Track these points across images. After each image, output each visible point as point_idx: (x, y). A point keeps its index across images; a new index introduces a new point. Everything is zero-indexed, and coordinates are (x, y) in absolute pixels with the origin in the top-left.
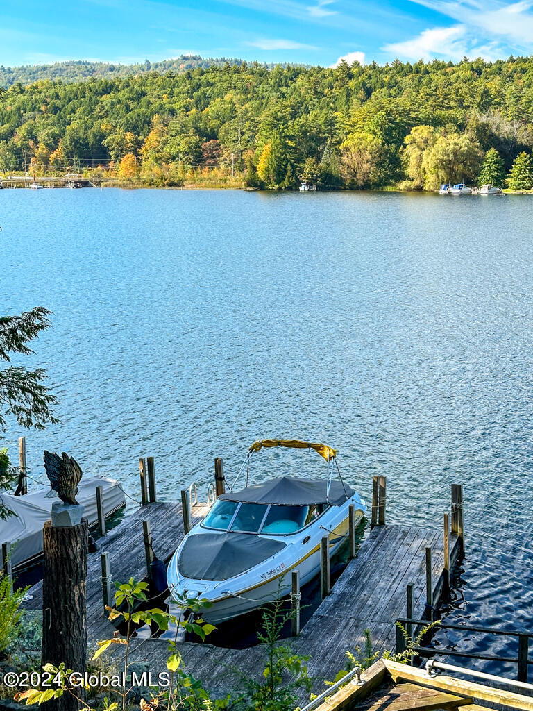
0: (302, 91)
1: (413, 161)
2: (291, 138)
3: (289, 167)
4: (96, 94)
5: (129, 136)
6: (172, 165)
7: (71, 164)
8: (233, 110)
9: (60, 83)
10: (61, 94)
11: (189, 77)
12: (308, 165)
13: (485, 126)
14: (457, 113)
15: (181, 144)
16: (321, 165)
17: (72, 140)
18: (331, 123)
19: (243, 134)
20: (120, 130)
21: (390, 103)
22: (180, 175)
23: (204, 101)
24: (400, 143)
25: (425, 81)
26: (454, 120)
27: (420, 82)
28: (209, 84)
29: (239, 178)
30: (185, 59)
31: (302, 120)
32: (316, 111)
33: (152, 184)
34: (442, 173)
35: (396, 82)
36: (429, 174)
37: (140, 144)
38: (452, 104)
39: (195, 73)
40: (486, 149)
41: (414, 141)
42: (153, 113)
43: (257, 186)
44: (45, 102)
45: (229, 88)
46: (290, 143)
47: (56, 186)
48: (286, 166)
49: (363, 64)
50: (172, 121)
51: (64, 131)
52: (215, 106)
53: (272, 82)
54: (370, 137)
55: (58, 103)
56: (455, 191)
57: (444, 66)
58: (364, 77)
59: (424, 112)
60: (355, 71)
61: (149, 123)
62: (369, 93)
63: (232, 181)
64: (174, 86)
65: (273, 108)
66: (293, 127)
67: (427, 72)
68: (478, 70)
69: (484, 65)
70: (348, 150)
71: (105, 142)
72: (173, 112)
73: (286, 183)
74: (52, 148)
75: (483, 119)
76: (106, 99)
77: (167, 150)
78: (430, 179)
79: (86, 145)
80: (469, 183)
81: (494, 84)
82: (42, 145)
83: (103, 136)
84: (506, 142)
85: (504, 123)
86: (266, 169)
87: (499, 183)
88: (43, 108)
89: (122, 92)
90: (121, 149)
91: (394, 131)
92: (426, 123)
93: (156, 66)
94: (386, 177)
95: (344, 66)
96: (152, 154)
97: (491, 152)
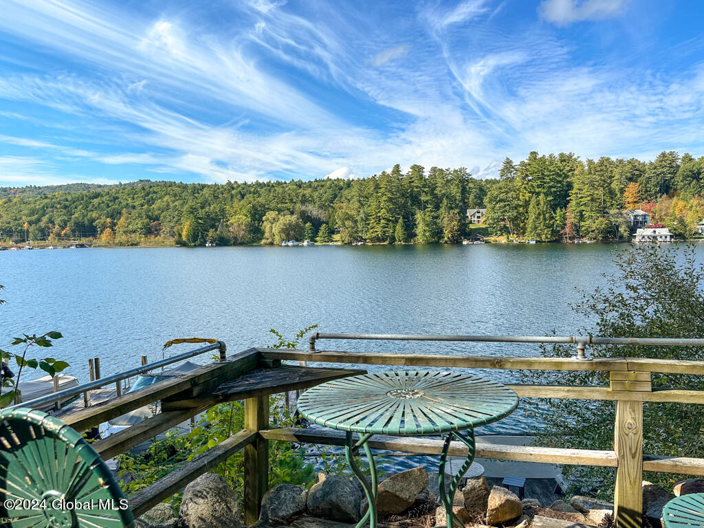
0: (207, 196)
1: (267, 230)
2: (200, 219)
3: (200, 234)
4: (90, 198)
5: (109, 220)
6: (133, 235)
7: (74, 236)
8: (168, 205)
9: (69, 193)
10: (69, 198)
11: (143, 189)
12: (211, 233)
13: (303, 211)
14: (289, 205)
15: (138, 224)
16: (218, 232)
17: (75, 223)
18: (223, 211)
19: (174, 217)
20: (103, 217)
21: (255, 200)
22: (138, 240)
23: (153, 201)
24: (260, 220)
25: (272, 190)
26: (288, 209)
28: (154, 192)
29: (172, 240)
30: (141, 181)
31: (207, 210)
32: (215, 205)
33: (121, 244)
34: (283, 236)
35: (257, 191)
36: (276, 236)
37: (115, 225)
38: (287, 201)
39: (147, 188)
40: (305, 223)
41: (268, 219)
42: (122, 208)
43: (182, 244)
44: (59, 203)
45: (166, 195)
46: (200, 221)
47: (64, 247)
48: (198, 233)
49: (239, 182)
50: (134, 212)
51: (70, 218)
52: (158, 204)
53: (190, 191)
54: (244, 217)
55: (67, 203)
56: (290, 244)
57: (282, 184)
58: (240, 188)
59: (273, 205)
60: (235, 186)
61: (120, 213)
62: (243, 196)
63: (167, 242)
64: (135, 194)
65: (190, 203)
66: (201, 213)
67: (273, 186)
68: (300, 185)
69: (302, 183)
70: (232, 224)
71: (94, 224)
72: (134, 207)
73: (198, 242)
74: (63, 228)
75: (303, 208)
76: (96, 201)
77: (130, 227)
78: (277, 238)
79: (83, 226)
80: (297, 240)
81: (308, 192)
82: (57, 226)
83: (94, 220)
84: (315, 219)
85: (314, 210)
86: (188, 235)
87: (313, 239)
88: (58, 206)
89: (105, 198)
90: (104, 227)
91: (257, 215)
92: (274, 210)
93: (125, 185)
94: (254, 237)
95: (229, 183)
96: (122, 230)
97: (308, 224)
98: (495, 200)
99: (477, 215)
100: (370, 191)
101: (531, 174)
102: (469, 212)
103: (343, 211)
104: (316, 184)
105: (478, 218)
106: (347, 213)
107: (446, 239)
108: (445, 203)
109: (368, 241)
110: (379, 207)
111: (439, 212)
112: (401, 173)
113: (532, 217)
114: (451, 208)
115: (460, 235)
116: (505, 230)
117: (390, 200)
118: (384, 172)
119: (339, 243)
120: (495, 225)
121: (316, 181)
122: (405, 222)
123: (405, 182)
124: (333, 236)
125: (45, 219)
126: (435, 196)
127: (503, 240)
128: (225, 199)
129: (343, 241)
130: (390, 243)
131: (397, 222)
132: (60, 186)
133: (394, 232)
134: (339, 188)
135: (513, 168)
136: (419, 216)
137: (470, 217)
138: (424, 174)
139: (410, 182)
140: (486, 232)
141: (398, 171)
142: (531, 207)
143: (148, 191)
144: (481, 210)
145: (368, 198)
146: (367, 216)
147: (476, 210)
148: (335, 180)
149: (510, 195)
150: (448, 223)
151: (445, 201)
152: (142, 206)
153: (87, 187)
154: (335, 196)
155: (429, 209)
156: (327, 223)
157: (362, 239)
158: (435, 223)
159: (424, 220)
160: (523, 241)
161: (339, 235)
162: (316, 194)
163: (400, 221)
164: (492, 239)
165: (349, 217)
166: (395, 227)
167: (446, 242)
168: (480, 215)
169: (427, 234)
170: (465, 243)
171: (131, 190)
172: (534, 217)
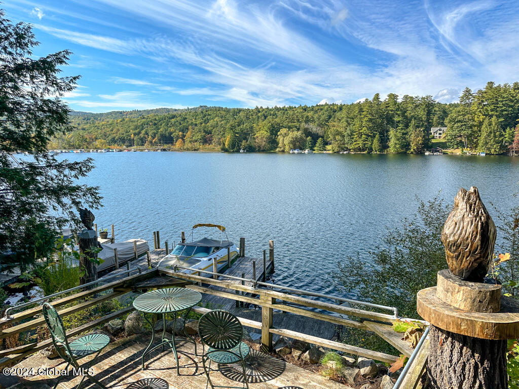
0: (242, 117)
1: (281, 142)
2: (237, 133)
3: (236, 144)
4: (169, 119)
5: (181, 133)
6: (195, 144)
7: (160, 143)
8: (217, 124)
9: (157, 115)
10: (157, 118)
11: (202, 112)
12: (243, 143)
13: (306, 128)
14: (297, 124)
15: (199, 136)
16: (248, 143)
17: (160, 135)
18: (252, 128)
19: (221, 132)
20: (177, 131)
21: (273, 120)
22: (198, 147)
23: (208, 120)
24: (276, 135)
25: (286, 113)
26: (296, 127)
27: (284, 114)
28: (209, 115)
29: (219, 147)
30: (201, 107)
31: (241, 127)
32: (247, 124)
33: (188, 149)
34: (291, 145)
35: (276, 114)
36: (286, 146)
37: (184, 136)
38: (295, 121)
39: (204, 111)
40: (307, 137)
41: (281, 134)
42: (189, 125)
43: (225, 150)
44: (151, 122)
45: (216, 116)
46: (237, 135)
47: (154, 151)
49: (264, 107)
50: (196, 128)
51: (158, 132)
52: (211, 123)
53: (231, 114)
54: (265, 133)
55: (156, 122)
56: (296, 151)
57: (293, 108)
58: (264, 112)
59: (285, 124)
60: (261, 110)
61: (188, 129)
62: (265, 117)
63: (216, 149)
64: (197, 116)
65: (231, 122)
66: (238, 129)
67: (286, 110)
68: (305, 109)
69: (307, 108)
70: (257, 137)
71: (172, 136)
72: (196, 125)
73: (235, 149)
74: (154, 138)
75: (306, 126)
76: (173, 120)
77: (194, 138)
78: (287, 148)
79: (166, 137)
80: (301, 149)
81: (310, 114)
82: (150, 137)
83: (172, 133)
84: (314, 134)
85: (314, 128)
86: (228, 144)
87: (312, 149)
88: (151, 124)
89: (178, 118)
90: (178, 138)
91: (274, 131)
92: (286, 128)
93: (191, 109)
94: (271, 147)
95: (257, 108)
96: (188, 140)
97: (309, 138)
98: (453, 121)
99: (439, 132)
100: (355, 114)
101: (486, 100)
102: (433, 130)
103: (335, 128)
104: (317, 108)
105: (439, 135)
106: (337, 130)
107: (412, 150)
108: (413, 123)
109: (351, 150)
110: (361, 126)
111: (408, 130)
112: (380, 100)
113: (484, 134)
114: (418, 127)
115: (423, 148)
116: (461, 144)
117: (370, 120)
118: (367, 99)
119: (331, 152)
120: (452, 141)
121: (317, 105)
122: (380, 137)
123: (383, 107)
124: (327, 146)
125: (143, 132)
126: (406, 118)
127: (458, 152)
128: (254, 119)
129: (333, 151)
130: (368, 153)
131: (375, 137)
132: (152, 110)
133: (371, 145)
134: (333, 111)
135: (471, 95)
136: (392, 133)
137: (433, 134)
138: (398, 100)
139: (387, 107)
140: (444, 145)
141: (378, 98)
142: (484, 126)
143: (205, 113)
144: (442, 129)
145: (353, 119)
146: (352, 132)
147: (438, 128)
148: (331, 105)
149: (466, 117)
150: (415, 138)
151: (413, 122)
152: (201, 124)
153: (168, 110)
154: (330, 117)
155: (400, 128)
156: (322, 137)
157: (347, 149)
158: (404, 138)
159: (396, 136)
160: (475, 153)
161: (331, 146)
162: (316, 116)
163: (377, 136)
164: (449, 151)
165: (338, 133)
166: (372, 140)
167: (412, 153)
168: (441, 132)
169: (398, 146)
170: (427, 153)
171: (194, 112)
172: (485, 134)
